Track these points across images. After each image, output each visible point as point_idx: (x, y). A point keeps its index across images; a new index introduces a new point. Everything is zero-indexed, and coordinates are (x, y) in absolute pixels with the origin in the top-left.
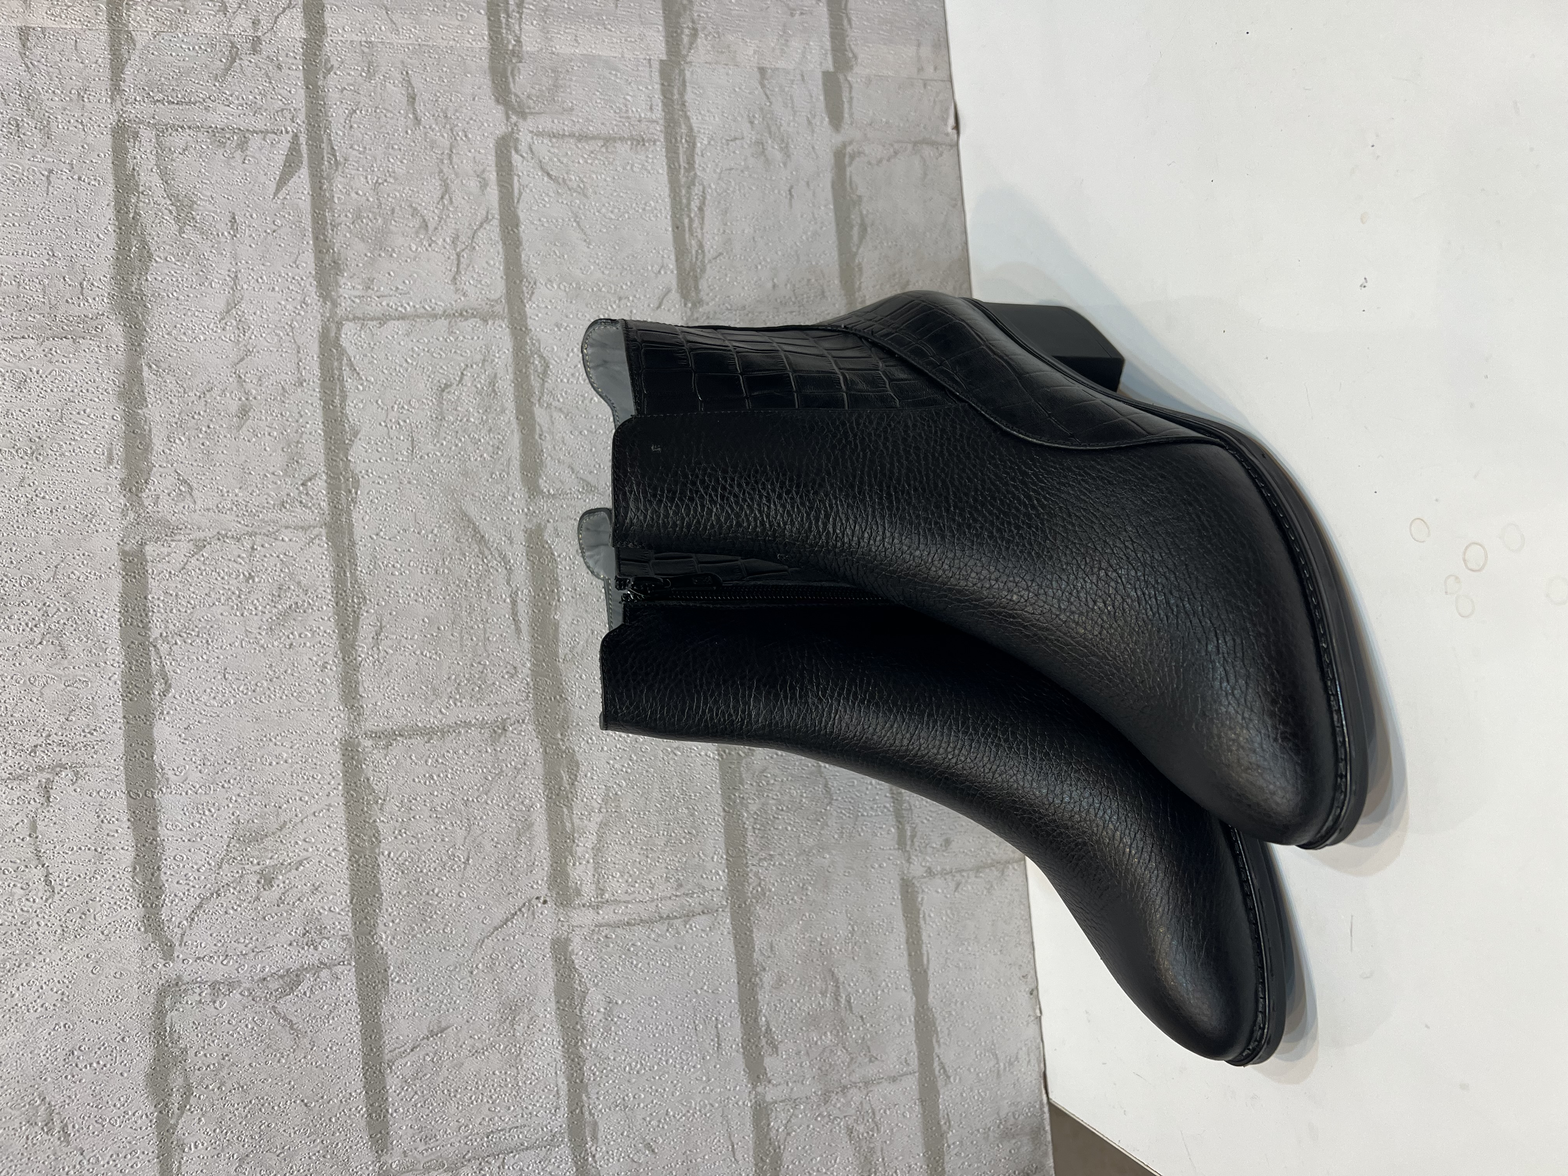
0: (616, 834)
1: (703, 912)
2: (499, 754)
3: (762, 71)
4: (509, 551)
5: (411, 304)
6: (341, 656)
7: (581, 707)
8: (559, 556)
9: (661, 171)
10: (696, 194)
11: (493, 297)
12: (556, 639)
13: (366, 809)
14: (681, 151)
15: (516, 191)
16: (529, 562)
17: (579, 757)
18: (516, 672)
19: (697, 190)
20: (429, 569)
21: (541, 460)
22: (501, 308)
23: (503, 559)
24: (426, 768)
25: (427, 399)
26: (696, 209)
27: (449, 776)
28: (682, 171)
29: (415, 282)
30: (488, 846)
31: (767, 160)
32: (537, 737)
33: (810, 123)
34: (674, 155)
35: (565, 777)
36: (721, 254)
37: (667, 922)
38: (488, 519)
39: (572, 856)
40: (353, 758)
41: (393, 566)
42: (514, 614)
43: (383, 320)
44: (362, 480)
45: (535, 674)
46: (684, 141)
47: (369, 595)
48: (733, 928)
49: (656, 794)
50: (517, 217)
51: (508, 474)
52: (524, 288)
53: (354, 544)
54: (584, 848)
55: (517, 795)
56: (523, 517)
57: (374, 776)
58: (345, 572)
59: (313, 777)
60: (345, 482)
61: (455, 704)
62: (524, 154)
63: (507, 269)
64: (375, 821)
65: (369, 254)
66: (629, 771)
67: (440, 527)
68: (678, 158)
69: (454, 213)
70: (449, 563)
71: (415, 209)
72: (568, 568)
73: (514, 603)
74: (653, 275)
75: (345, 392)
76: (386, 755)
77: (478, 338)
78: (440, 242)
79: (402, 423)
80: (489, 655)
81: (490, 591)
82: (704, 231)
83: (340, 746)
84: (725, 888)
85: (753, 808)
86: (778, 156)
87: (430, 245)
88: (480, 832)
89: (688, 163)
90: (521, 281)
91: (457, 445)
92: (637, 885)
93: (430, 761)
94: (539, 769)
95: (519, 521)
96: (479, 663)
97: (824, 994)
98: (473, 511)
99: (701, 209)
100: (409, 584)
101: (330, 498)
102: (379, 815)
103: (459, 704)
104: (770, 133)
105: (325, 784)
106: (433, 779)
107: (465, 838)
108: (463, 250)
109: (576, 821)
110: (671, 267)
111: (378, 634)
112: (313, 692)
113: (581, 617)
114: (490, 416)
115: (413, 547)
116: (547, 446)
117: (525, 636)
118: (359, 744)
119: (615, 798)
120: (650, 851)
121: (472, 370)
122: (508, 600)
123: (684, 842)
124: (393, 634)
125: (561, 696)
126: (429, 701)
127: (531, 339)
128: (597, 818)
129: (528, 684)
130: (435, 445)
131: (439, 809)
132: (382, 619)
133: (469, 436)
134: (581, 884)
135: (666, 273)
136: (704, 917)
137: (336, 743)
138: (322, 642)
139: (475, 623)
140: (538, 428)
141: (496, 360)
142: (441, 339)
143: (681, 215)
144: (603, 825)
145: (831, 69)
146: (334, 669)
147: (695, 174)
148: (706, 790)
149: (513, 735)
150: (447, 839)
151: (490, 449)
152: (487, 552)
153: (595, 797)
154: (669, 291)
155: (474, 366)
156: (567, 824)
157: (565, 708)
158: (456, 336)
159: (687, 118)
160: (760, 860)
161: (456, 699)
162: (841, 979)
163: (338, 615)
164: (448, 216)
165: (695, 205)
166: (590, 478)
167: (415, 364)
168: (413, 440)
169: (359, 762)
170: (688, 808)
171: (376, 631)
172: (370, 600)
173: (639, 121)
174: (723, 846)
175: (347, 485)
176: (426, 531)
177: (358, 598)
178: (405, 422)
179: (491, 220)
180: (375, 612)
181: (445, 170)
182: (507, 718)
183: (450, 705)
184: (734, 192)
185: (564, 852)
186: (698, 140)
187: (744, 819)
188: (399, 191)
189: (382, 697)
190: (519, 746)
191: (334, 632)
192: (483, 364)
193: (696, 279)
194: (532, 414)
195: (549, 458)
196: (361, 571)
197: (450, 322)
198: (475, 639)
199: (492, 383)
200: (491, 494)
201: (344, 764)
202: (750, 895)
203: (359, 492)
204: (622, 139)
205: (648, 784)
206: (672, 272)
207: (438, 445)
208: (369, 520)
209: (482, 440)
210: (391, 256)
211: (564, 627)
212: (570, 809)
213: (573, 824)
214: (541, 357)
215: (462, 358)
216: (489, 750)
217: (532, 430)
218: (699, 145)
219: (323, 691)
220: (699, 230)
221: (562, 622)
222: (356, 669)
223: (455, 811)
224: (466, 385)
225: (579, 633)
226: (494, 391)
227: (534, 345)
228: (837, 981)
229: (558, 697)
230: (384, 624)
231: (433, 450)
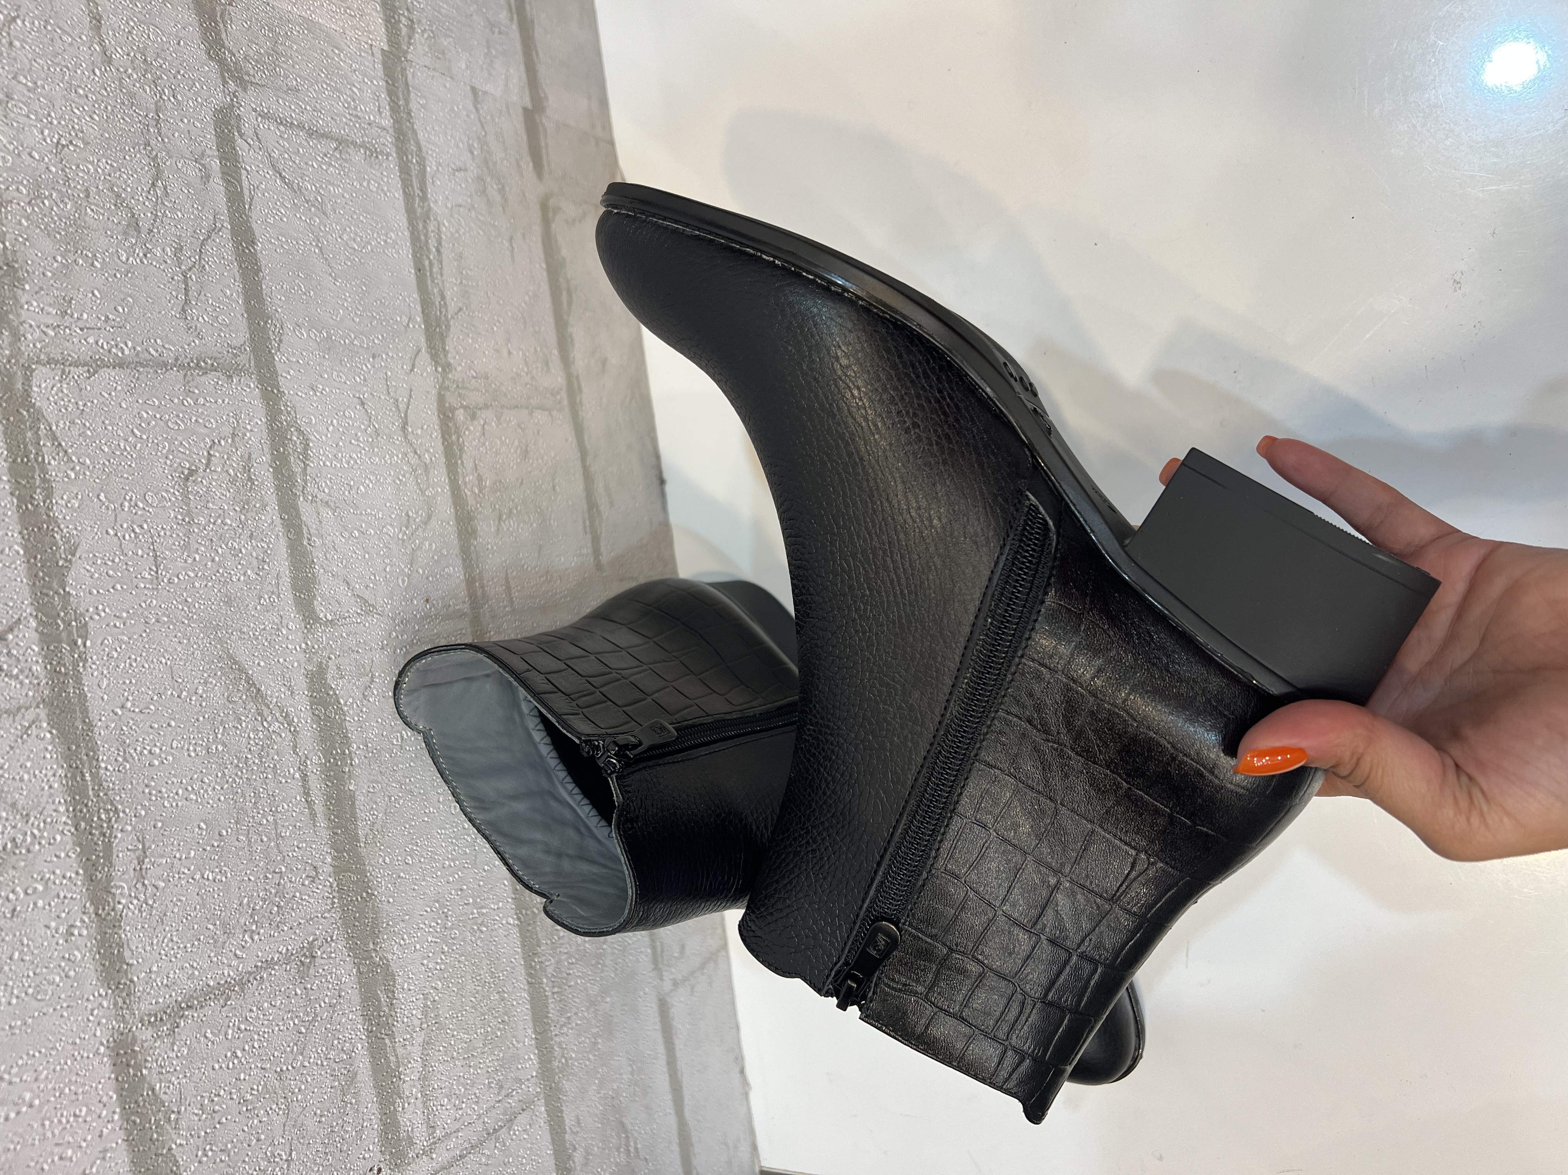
0: (440, 1051)
1: (523, 1110)
2: (311, 992)
3: (474, 90)
4: (291, 706)
5: (130, 344)
6: (91, 910)
7: (389, 902)
8: (345, 705)
9: (397, 195)
10: (433, 231)
11: (235, 343)
12: (354, 815)
13: (155, 1136)
14: (414, 173)
15: (246, 192)
16: (315, 718)
17: (394, 967)
18: (317, 873)
19: (431, 227)
20: (198, 749)
21: (313, 574)
22: (245, 359)
23: (285, 718)
24: (227, 1044)
25: (167, 491)
26: (434, 250)
27: (256, 1045)
28: (417, 199)
29: (131, 309)
30: (311, 1123)
31: (488, 200)
32: (349, 955)
33: (518, 165)
34: (407, 177)
35: (383, 998)
36: (461, 309)
37: (493, 1137)
38: (262, 664)
39: (400, 1098)
40: (128, 1065)
41: (150, 752)
42: (307, 794)
43: (94, 365)
44: (91, 624)
45: (338, 870)
46: (414, 161)
47: (122, 804)
48: (549, 1115)
49: (470, 987)
50: (250, 230)
51: (279, 597)
52: (271, 333)
53: (90, 726)
54: (412, 1083)
55: (336, 1042)
56: (302, 655)
57: (161, 1081)
58: (83, 775)
59: (75, 1115)
60: (65, 628)
61: (253, 940)
62: (249, 140)
63: (247, 302)
64: (170, 1149)
65: (59, 258)
66: (443, 967)
67: (206, 683)
68: (411, 181)
69: (173, 210)
70: (223, 735)
71: (118, 196)
72: (356, 719)
73: (304, 778)
74: (403, 328)
75: (49, 481)
76: (173, 1044)
77: (223, 402)
78: (158, 252)
79: (137, 530)
80: (284, 857)
81: (275, 765)
82: (445, 277)
83: (108, 1052)
84: (537, 1072)
85: (550, 970)
86: (498, 198)
87: (145, 255)
88: (299, 1110)
89: (421, 190)
90: (266, 323)
91: (213, 560)
92: (464, 1105)
93: (230, 1032)
94: (356, 999)
95: (298, 661)
96: (275, 872)
97: (618, 1150)
98: (242, 654)
99: (438, 251)
100: (174, 776)
101: (45, 657)
102: (174, 1137)
103: (256, 937)
104: (488, 168)
105: (92, 1121)
106: (237, 1057)
107: (284, 1125)
108: (190, 269)
109: (400, 1051)
110: (418, 319)
111: (141, 862)
112: (57, 979)
113: (377, 782)
114: (249, 515)
115: (174, 719)
116: (318, 555)
117: (322, 823)
118: (134, 1039)
119: (433, 1006)
120: (471, 1058)
121: (220, 449)
122: (297, 775)
123: (499, 1034)
124: (162, 856)
125: (367, 893)
126: (219, 944)
127: (286, 405)
128: (419, 1038)
129: (331, 886)
130: (186, 561)
131: (249, 1097)
132: (144, 838)
133: (227, 545)
134: (412, 1129)
135: (414, 327)
136: (525, 1114)
137: (102, 1049)
138: (62, 895)
139: (263, 816)
140: (305, 530)
141: (248, 435)
142: (176, 401)
143: (421, 255)
144: (427, 1044)
145: (530, 107)
146: (85, 932)
147: (429, 205)
148: (512, 965)
149: (322, 962)
150: (263, 1137)
151: (255, 562)
152: (266, 712)
153: (414, 1012)
154: (419, 351)
155: (223, 443)
156: (391, 1058)
157: (373, 906)
158: (195, 397)
159: (415, 132)
160: (562, 1026)
161: (253, 932)
162: (630, 1127)
163: (80, 845)
164: (164, 214)
165: (432, 243)
166: (367, 595)
167: (145, 437)
168: (156, 557)
169: (138, 1067)
170: (498, 993)
171: (138, 858)
172: (124, 812)
173: (369, 124)
174: (531, 1024)
175: (70, 633)
176: (188, 692)
177: (107, 811)
178: (142, 527)
179: (220, 230)
180: (134, 828)
181: (153, 143)
182: (314, 940)
183: (246, 942)
184: (464, 233)
185: (391, 1097)
186: (427, 162)
187: (544, 986)
188: (92, 163)
189: (158, 957)
190: (331, 973)
191: (77, 873)
192: (233, 440)
193: (443, 338)
194: (297, 510)
195: (322, 571)
196: (106, 769)
197: (185, 375)
198: (265, 839)
199: (247, 469)
200: (262, 627)
201: (117, 1080)
202: (557, 1070)
203: (88, 643)
204: (354, 143)
205: (462, 977)
206: (420, 326)
207: (190, 561)
208: (108, 685)
209: (244, 551)
210: (92, 265)
211: (360, 799)
212: (392, 1036)
213: (396, 1055)
214: (299, 430)
215: (206, 431)
216: (299, 992)
217: (299, 534)
218: (428, 169)
219: (72, 973)
220: (439, 277)
221: (357, 793)
222: (116, 924)
223: (268, 1092)
224: (215, 471)
225: (376, 803)
226: (250, 479)
227: (289, 413)
228: (625, 1131)
229: (364, 894)
230: (147, 845)
231: (184, 569)
